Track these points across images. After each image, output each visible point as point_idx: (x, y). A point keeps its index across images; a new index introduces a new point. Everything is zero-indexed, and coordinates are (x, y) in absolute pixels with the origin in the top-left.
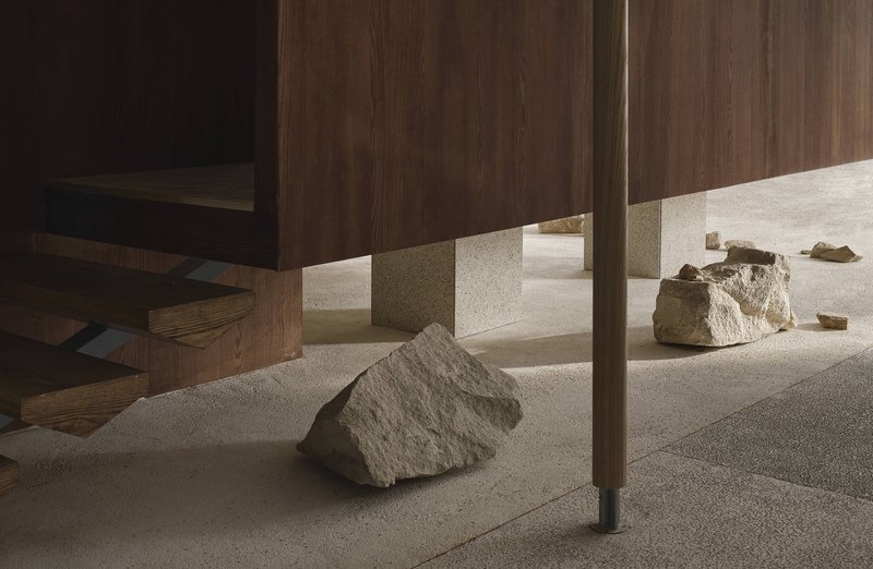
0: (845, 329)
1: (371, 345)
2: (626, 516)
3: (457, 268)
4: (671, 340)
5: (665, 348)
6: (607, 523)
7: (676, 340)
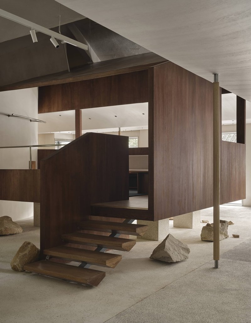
0: (239, 237)
1: (141, 242)
2: (219, 267)
3: (159, 225)
4: (205, 240)
5: (204, 242)
6: (216, 267)
7: (207, 240)
